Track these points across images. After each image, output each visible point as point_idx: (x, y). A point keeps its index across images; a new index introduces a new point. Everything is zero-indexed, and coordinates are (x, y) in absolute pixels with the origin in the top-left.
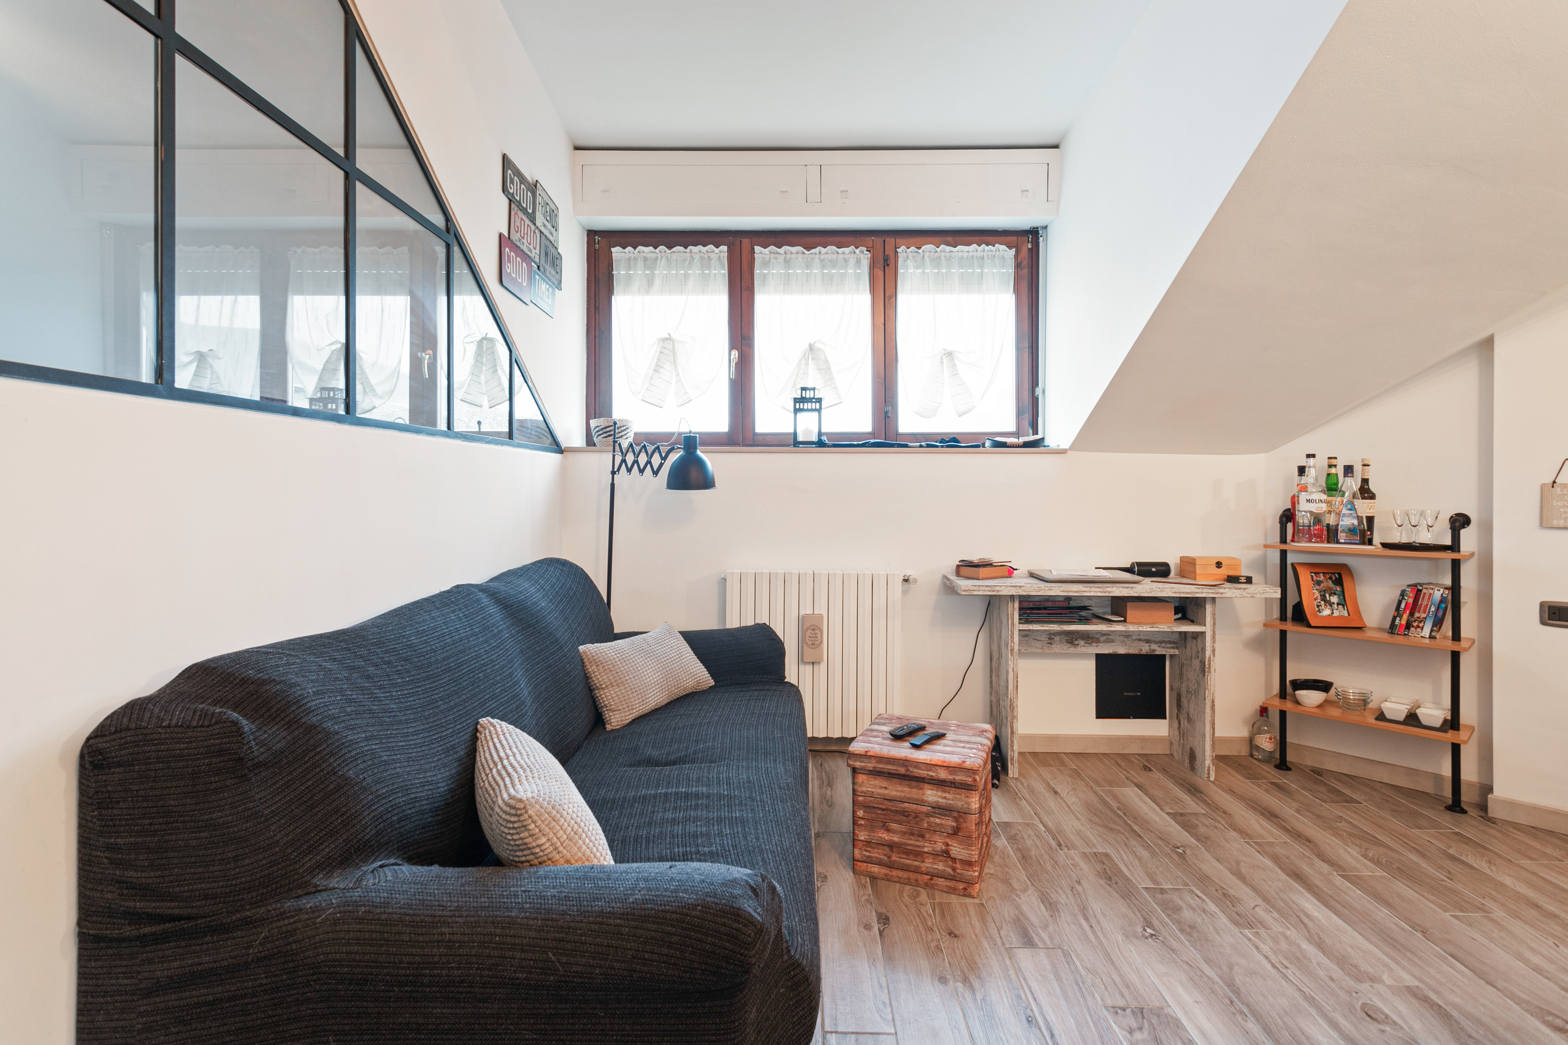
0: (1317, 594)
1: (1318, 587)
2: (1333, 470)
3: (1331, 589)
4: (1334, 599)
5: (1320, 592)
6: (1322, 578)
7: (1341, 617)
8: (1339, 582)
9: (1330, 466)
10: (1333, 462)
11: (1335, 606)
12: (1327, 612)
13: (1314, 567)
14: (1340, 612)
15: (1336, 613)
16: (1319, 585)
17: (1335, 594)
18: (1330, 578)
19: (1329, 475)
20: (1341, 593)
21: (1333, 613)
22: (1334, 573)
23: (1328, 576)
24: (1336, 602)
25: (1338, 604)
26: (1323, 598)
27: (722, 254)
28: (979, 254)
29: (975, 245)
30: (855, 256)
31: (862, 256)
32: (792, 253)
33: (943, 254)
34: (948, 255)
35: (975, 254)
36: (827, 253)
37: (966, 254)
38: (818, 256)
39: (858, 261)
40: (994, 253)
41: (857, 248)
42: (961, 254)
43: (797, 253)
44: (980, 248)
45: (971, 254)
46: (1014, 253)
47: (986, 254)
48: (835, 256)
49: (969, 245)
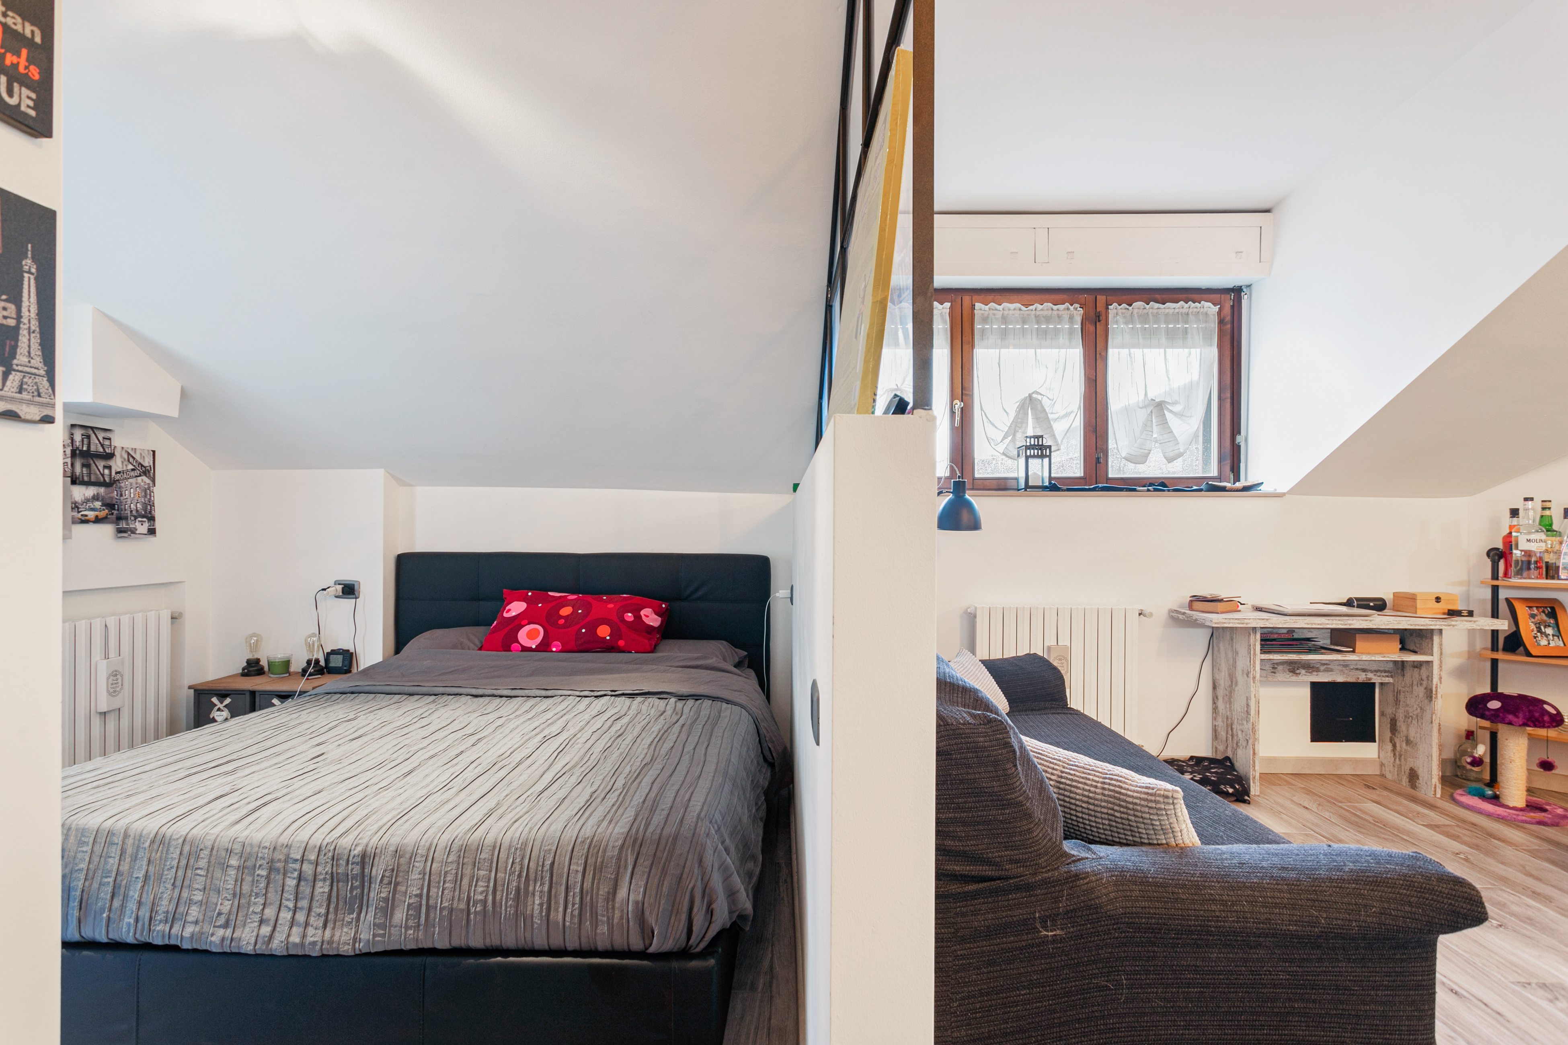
0: (1533, 626)
1: (1533, 620)
2: (1547, 513)
3: (1545, 622)
4: (1549, 631)
5: (1535, 624)
6: (1535, 611)
7: (1557, 647)
8: (1553, 614)
9: (1544, 509)
10: (1547, 504)
11: (1551, 637)
12: (1544, 642)
13: (1530, 602)
14: (1556, 643)
15: (1552, 644)
16: (1534, 618)
17: (1549, 626)
18: (1543, 612)
19: (1542, 516)
20: (1555, 625)
21: (1549, 644)
22: (1546, 607)
23: (1541, 610)
24: (1551, 634)
25: (1553, 635)
26: (1539, 630)
27: (944, 310)
28: (1185, 311)
29: (1182, 303)
30: (1069, 312)
31: (1075, 312)
32: (1009, 310)
33: (1151, 310)
34: (1155, 311)
35: (1181, 310)
36: (1042, 310)
37: (1173, 310)
38: (1034, 312)
39: (1071, 318)
40: (1198, 310)
41: (1072, 305)
42: (1167, 311)
43: (1014, 309)
44: (1186, 305)
45: (1177, 311)
46: (1217, 310)
47: (1191, 310)
48: (1050, 312)
49: (1177, 302)
